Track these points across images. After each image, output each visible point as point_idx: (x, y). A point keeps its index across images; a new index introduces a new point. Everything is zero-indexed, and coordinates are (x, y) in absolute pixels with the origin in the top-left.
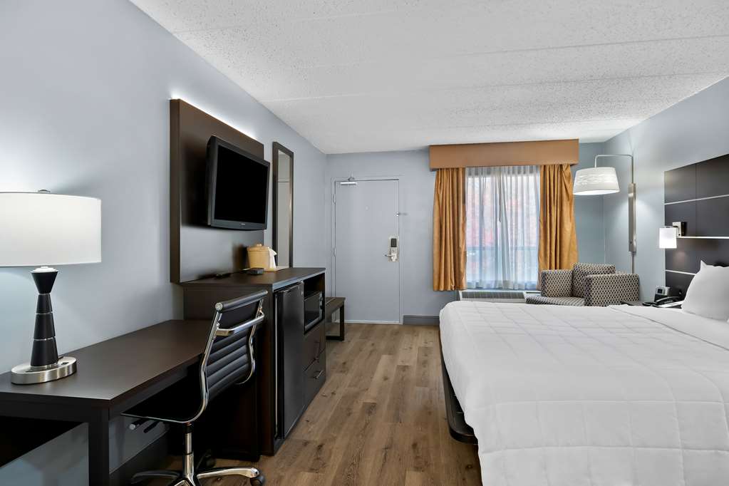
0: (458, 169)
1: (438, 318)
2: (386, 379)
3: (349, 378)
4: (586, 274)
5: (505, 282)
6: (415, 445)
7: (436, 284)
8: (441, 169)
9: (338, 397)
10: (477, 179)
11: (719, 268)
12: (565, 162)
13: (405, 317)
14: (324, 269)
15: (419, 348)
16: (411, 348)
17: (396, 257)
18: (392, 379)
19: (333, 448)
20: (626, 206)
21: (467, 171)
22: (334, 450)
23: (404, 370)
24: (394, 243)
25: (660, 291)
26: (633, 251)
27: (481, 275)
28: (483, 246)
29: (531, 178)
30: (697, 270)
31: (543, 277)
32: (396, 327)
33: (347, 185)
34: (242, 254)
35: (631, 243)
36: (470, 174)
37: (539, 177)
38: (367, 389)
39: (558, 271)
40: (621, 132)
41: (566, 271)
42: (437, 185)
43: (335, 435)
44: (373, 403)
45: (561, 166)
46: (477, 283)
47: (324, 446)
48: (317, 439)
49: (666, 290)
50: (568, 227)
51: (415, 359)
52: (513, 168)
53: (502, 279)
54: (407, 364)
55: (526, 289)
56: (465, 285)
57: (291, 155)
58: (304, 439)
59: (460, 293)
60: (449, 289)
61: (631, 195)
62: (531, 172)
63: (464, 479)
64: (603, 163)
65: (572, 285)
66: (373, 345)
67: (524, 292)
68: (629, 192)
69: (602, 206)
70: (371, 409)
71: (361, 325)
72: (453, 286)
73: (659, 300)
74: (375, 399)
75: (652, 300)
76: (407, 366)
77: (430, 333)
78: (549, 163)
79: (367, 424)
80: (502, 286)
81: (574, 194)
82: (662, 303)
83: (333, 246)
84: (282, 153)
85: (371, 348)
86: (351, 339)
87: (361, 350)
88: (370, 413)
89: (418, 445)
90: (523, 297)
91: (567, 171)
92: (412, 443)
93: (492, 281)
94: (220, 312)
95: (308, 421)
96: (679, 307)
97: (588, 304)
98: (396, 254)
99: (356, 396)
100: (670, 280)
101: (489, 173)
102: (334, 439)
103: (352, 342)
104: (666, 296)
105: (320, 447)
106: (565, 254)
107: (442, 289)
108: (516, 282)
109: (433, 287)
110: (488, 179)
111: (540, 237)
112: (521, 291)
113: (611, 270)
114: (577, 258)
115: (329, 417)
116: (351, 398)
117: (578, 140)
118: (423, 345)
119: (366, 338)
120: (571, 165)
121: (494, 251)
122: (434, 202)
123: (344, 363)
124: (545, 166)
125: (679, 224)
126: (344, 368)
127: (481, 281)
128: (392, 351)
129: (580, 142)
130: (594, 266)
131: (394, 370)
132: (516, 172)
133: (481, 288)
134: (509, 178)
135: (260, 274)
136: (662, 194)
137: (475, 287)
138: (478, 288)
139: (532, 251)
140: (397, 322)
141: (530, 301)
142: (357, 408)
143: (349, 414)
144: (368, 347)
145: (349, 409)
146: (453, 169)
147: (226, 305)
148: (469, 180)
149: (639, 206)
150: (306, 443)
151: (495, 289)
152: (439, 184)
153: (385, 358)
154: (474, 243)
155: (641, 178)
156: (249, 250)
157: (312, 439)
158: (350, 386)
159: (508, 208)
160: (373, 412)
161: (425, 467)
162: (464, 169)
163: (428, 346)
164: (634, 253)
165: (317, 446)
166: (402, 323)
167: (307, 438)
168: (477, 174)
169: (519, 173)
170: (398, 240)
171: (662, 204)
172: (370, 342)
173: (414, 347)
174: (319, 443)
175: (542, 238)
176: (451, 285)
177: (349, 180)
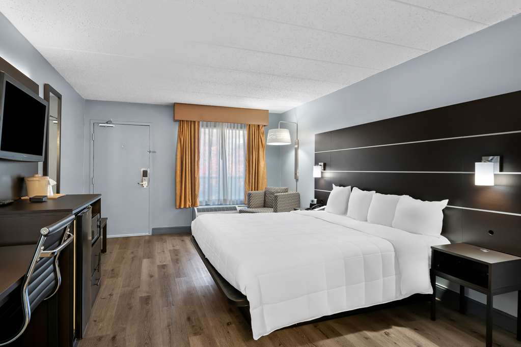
0: (194, 122)
1: (190, 227)
2: (151, 276)
3: (120, 281)
4: (273, 193)
5: (225, 200)
6: (189, 319)
7: (178, 204)
8: (183, 121)
9: (116, 297)
10: (207, 130)
11: (342, 187)
12: (261, 123)
13: (154, 230)
14: (100, 195)
15: (170, 251)
16: (164, 252)
17: (146, 185)
18: (156, 276)
19: (125, 336)
20: (293, 153)
21: (201, 123)
22: (126, 338)
23: (164, 268)
24: (145, 174)
25: (313, 201)
26: (297, 179)
27: (209, 197)
28: (210, 176)
29: (241, 132)
30: (331, 189)
31: (249, 196)
32: (147, 238)
33: (105, 126)
34: (20, 184)
35: (296, 174)
36: (202, 126)
37: (246, 132)
38: (139, 287)
39: (256, 191)
40: (291, 108)
41: (261, 191)
42: (179, 132)
43: (124, 326)
44: (147, 296)
45: (259, 125)
46: (206, 202)
47: (117, 337)
48: (110, 333)
49: (315, 200)
50: (262, 164)
51: (169, 258)
52: (231, 125)
53: (222, 198)
54: (164, 263)
55: (237, 204)
56: (198, 204)
57: (59, 97)
58: (97, 335)
59: (196, 209)
60: (188, 206)
61: (296, 146)
62: (241, 128)
63: (228, 332)
64: (283, 126)
65: (265, 200)
66: (132, 253)
67: (237, 206)
68: (296, 145)
69: (280, 152)
70: (147, 300)
71: (117, 238)
72: (190, 204)
73: (312, 207)
74: (147, 292)
75: (309, 207)
76: (165, 265)
77: (175, 239)
78: (251, 123)
79: (147, 312)
80: (222, 203)
81: (268, 144)
82: (315, 208)
83: (92, 176)
84: (53, 95)
85: (132, 255)
86: (112, 250)
87: (124, 258)
88: (147, 304)
89: (191, 318)
90: (236, 210)
91: (262, 129)
92: (186, 317)
93: (216, 200)
94: (45, 236)
95: (95, 321)
96: (323, 209)
97: (276, 211)
98: (146, 183)
99: (132, 293)
100: (317, 195)
101: (215, 126)
102: (124, 329)
103: (113, 253)
104: (315, 204)
105: (114, 338)
106: (260, 181)
107: (182, 207)
108: (231, 199)
109: (176, 206)
110: (215, 130)
111: (246, 170)
112: (234, 206)
113: (286, 190)
114: (267, 183)
115: (114, 314)
116: (128, 296)
117: (268, 110)
118: (172, 248)
119: (125, 248)
120: (264, 126)
121: (218, 179)
122: (177, 143)
123: (113, 270)
124: (249, 125)
125: (322, 164)
126: (114, 274)
127: (209, 200)
128: (150, 256)
129: (269, 112)
130: (277, 188)
131: (156, 269)
132: (232, 128)
133: (209, 205)
134: (228, 131)
135: (44, 201)
136: (313, 146)
137: (204, 204)
138: (206, 205)
139: (241, 180)
140: (147, 234)
141: (241, 212)
142: (136, 303)
143: (130, 308)
144: (129, 255)
145: (129, 304)
146: (191, 121)
147: (51, 229)
148: (202, 130)
149: (301, 153)
150: (100, 339)
151: (218, 205)
152: (181, 132)
153: (145, 262)
154: (204, 174)
155: (302, 137)
156: (26, 179)
157: (104, 334)
158: (123, 287)
159: (227, 150)
160: (150, 302)
161: (201, 331)
162: (199, 122)
163: (175, 248)
164: (297, 180)
165: (110, 338)
166: (151, 234)
167: (99, 334)
168: (207, 126)
169: (234, 128)
170: (149, 172)
171: (313, 152)
172: (129, 252)
173: (165, 250)
174: (112, 336)
175: (247, 171)
176: (189, 204)
177: (107, 123)
